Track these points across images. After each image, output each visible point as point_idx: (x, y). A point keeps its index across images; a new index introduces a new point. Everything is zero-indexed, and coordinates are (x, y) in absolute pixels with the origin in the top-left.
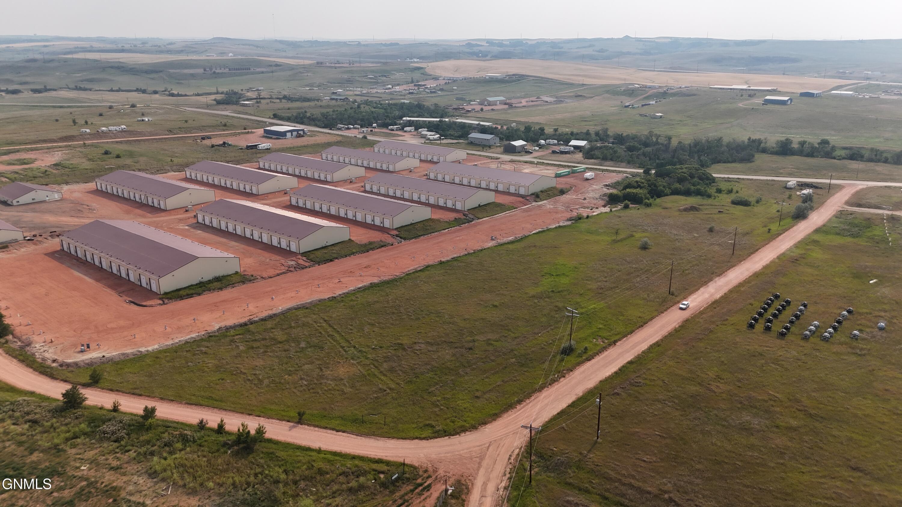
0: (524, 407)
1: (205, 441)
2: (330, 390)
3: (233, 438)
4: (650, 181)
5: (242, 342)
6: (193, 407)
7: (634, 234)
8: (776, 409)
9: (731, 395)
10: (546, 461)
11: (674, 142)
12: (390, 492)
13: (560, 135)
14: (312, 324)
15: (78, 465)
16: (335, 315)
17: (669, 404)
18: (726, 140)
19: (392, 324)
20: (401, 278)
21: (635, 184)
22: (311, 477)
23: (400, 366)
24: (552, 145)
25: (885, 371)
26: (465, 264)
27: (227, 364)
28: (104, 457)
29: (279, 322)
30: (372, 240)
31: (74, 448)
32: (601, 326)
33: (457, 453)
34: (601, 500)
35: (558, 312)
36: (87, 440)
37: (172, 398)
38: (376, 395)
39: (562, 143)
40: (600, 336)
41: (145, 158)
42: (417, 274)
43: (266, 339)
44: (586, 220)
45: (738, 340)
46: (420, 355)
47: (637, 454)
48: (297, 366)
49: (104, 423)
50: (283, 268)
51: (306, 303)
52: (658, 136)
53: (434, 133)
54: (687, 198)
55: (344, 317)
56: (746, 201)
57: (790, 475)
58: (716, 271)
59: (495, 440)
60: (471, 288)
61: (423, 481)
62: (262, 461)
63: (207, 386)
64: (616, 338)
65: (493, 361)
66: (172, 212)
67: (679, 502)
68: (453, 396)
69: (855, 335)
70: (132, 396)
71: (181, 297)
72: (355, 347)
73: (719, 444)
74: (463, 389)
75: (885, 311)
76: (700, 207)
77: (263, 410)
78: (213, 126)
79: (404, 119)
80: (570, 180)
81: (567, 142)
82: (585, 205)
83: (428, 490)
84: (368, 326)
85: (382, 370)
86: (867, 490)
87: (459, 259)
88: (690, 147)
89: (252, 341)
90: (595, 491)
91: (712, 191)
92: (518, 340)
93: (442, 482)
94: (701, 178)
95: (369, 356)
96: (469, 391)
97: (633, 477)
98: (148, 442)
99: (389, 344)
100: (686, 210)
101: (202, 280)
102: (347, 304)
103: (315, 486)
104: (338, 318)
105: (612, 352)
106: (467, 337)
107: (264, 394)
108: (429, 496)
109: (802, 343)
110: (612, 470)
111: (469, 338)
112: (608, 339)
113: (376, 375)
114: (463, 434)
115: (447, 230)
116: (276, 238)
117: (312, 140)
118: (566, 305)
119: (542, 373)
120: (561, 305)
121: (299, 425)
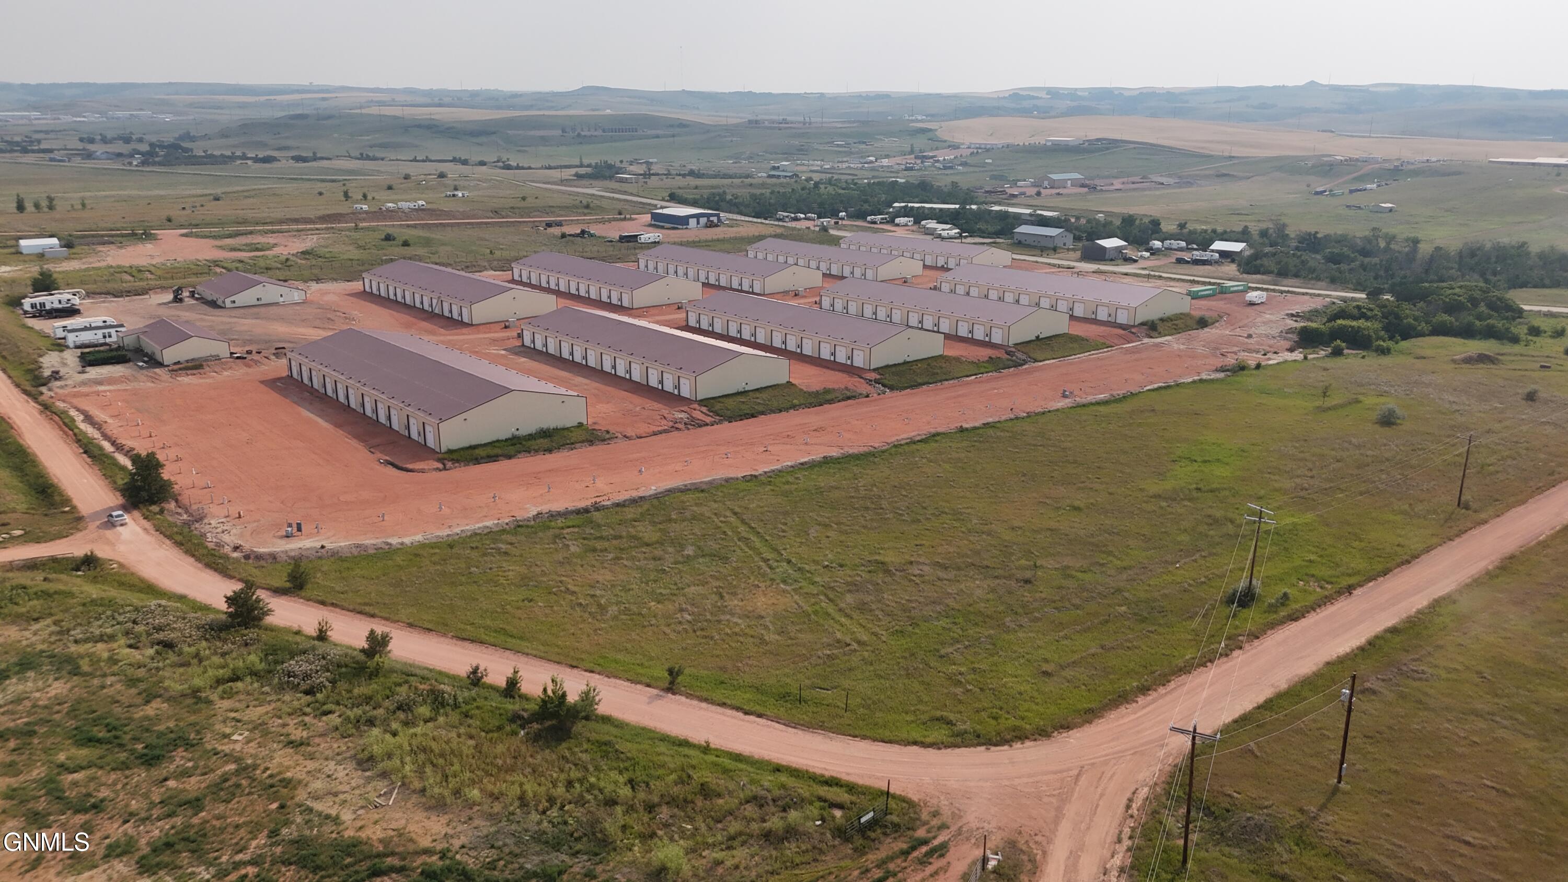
0: (1154, 701)
1: (478, 708)
2: (736, 634)
3: (533, 707)
4: (1385, 306)
5: (576, 540)
6: (467, 644)
7: (1361, 398)
10: (1216, 818)
12: (855, 850)
13: (1191, 232)
14: (710, 518)
15: (228, 731)
16: (754, 505)
17: (1505, 722)
18: (1534, 249)
19: (865, 527)
20: (883, 452)
21: (1356, 312)
22: (685, 800)
23: (879, 601)
24: (1175, 250)
26: (1010, 434)
27: (544, 574)
28: (280, 721)
29: (648, 510)
30: (831, 386)
31: (229, 698)
32: (1313, 557)
33: (1006, 783)
35: (1213, 527)
36: (256, 685)
37: (429, 627)
38: (828, 652)
39: (1195, 246)
40: (1313, 576)
41: (449, 248)
42: (915, 446)
43: (621, 537)
44: (1254, 372)
46: (922, 586)
47: (1444, 825)
48: (675, 587)
49: (292, 658)
50: (664, 422)
51: (701, 483)
52: (1391, 239)
53: (949, 226)
54: (1466, 341)
55: (771, 509)
59: (1093, 764)
60: (1024, 475)
61: (930, 835)
62: (584, 756)
63: (499, 610)
64: (1352, 580)
65: (1077, 607)
66: (481, 327)
68: (994, 668)
70: (358, 616)
71: (476, 459)
72: (789, 562)
74: (1014, 656)
76: (1500, 357)
77: (601, 661)
78: (567, 207)
79: (896, 205)
80: (1218, 304)
81: (1205, 245)
82: (1250, 347)
83: (942, 856)
84: (817, 528)
85: (843, 605)
87: (998, 425)
88: (1460, 256)
89: (595, 539)
91: (1520, 330)
92: (1130, 572)
93: (973, 841)
94: (1492, 306)
95: (818, 579)
96: (1028, 661)
98: (368, 699)
99: (857, 561)
100: (1468, 360)
101: (517, 433)
102: (776, 488)
103: (691, 820)
104: (759, 510)
105: (1344, 607)
106: (1018, 560)
107: (607, 633)
108: (945, 869)
110: (1388, 857)
111: (1023, 562)
112: (1332, 583)
113: (828, 614)
114: (1018, 745)
115: (973, 377)
116: (655, 372)
117: (731, 232)
118: (1230, 515)
119: (1190, 637)
120: (1218, 514)
121: (670, 695)
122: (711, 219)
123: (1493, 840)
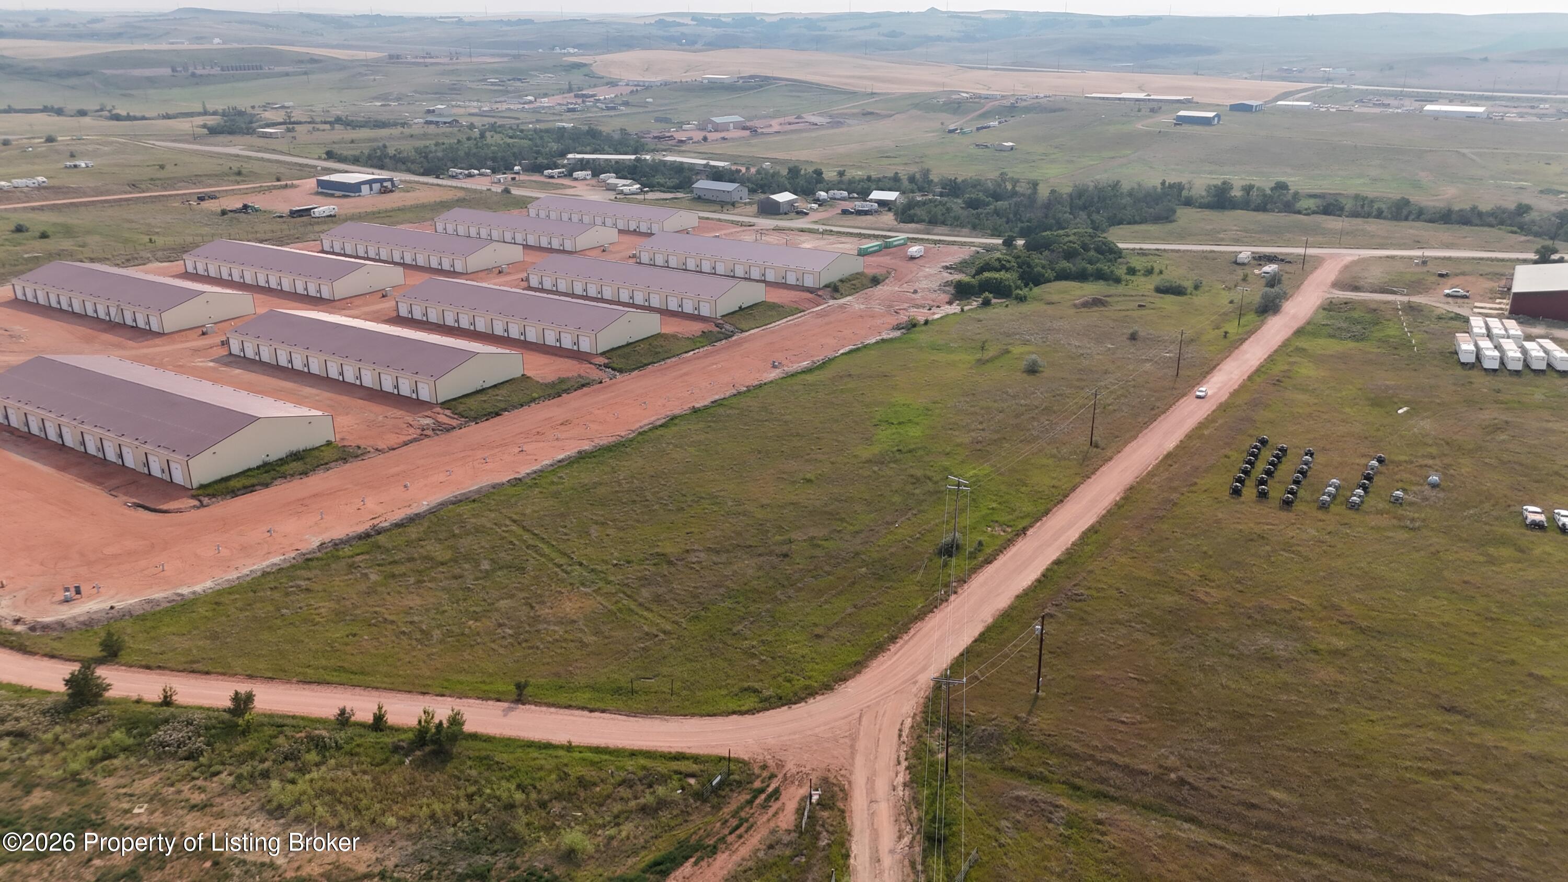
0: (902, 647)
1: (358, 745)
2: (557, 641)
3: (411, 735)
4: (1019, 257)
5: (371, 567)
6: (314, 687)
7: (1010, 348)
8: (1306, 624)
9: (1231, 606)
10: (961, 734)
11: (1044, 192)
12: (713, 807)
13: (851, 182)
14: (492, 529)
15: (126, 806)
16: (529, 510)
17: (1138, 626)
18: (1126, 186)
19: (638, 521)
20: (631, 440)
21: (997, 264)
22: (569, 793)
23: (670, 591)
24: (839, 199)
25: (1456, 552)
26: (737, 412)
27: (355, 606)
28: (172, 789)
29: (429, 527)
30: (564, 375)
31: (110, 776)
32: (994, 505)
33: (810, 733)
34: (1070, 792)
35: (917, 485)
36: (132, 759)
37: (270, 675)
38: (642, 645)
39: (856, 195)
40: (997, 522)
41: (97, 238)
42: (658, 432)
43: (413, 559)
44: (924, 328)
45: (1220, 515)
46: (702, 572)
47: (1107, 712)
48: (485, 604)
49: (156, 727)
50: (411, 430)
51: (470, 492)
52: (1015, 182)
53: (629, 182)
54: (1082, 285)
55: (546, 513)
56: (1179, 286)
57: (1354, 726)
58: (1158, 404)
59: (868, 707)
60: (760, 452)
61: (764, 785)
62: (474, 773)
63: (329, 649)
64: (1025, 523)
65: (828, 573)
66: (176, 336)
67: (1196, 784)
68: (777, 638)
69: (1397, 498)
70: (191, 675)
71: (233, 491)
72: (581, 564)
73: (1234, 686)
74: (790, 624)
75: (1433, 458)
76: (1108, 299)
77: (446, 684)
78: (216, 175)
79: (570, 156)
80: (885, 260)
81: (864, 195)
82: (918, 302)
83: (777, 799)
84: (595, 526)
85: (641, 600)
86: (1476, 740)
87: (725, 403)
88: (1072, 199)
89: (391, 563)
90: (1056, 777)
91: (1121, 271)
92: (862, 536)
93: (797, 783)
94: (1099, 250)
95: (612, 578)
96: (802, 627)
97: (1113, 750)
98: (252, 755)
99: (641, 556)
100: (1085, 305)
101: (267, 459)
102: (545, 491)
103: (580, 809)
104: (536, 515)
105: (1022, 547)
106: (773, 536)
107: (440, 656)
108: (782, 809)
109: (1320, 515)
110: (1075, 741)
111: (778, 538)
112: (1011, 526)
113: (632, 611)
114: (811, 701)
115: (692, 353)
116: (389, 378)
117: (410, 199)
118: (929, 473)
119: (917, 588)
120: (919, 473)
121: (520, 706)
122: (385, 184)
123: (1138, 717)
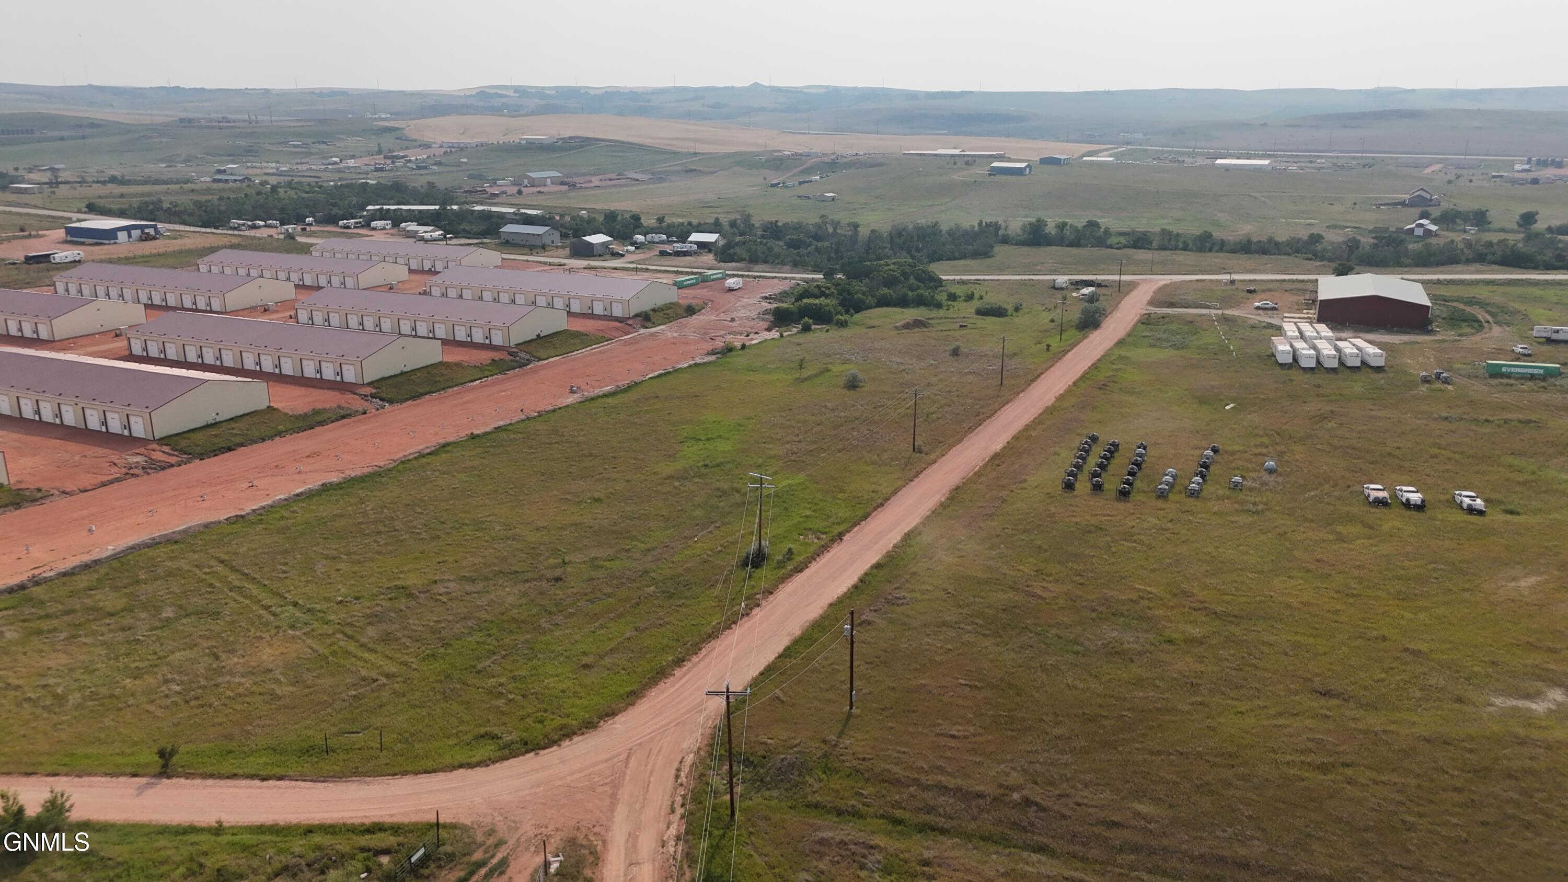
0: (689, 670)
2: (240, 695)
4: (839, 284)
5: (12, 624)
7: (830, 367)
8: (1157, 613)
9: (1072, 600)
10: (755, 766)
11: (864, 232)
13: (670, 226)
14: (189, 571)
16: (245, 549)
17: (969, 628)
18: (944, 227)
19: (379, 553)
20: (390, 470)
21: (816, 291)
23: (405, 628)
24: (657, 243)
25: (1304, 532)
26: (524, 435)
29: (107, 574)
30: (319, 406)
32: (808, 513)
33: (559, 783)
34: (889, 827)
35: (723, 499)
38: (354, 693)
39: (675, 239)
40: (810, 529)
42: (424, 460)
43: (73, 611)
44: (741, 352)
45: (1053, 510)
46: (450, 604)
47: (934, 726)
48: (155, 657)
50: (114, 469)
51: (174, 533)
52: (836, 224)
53: (431, 228)
54: (903, 310)
55: (267, 550)
56: (1000, 308)
57: (1222, 720)
58: (981, 411)
59: (640, 744)
60: (543, 474)
61: (487, 855)
64: (841, 528)
65: (609, 596)
67: (1044, 804)
68: (534, 672)
69: (1236, 484)
72: (295, 604)
73: (1081, 686)
74: (553, 655)
75: (1267, 447)
76: (929, 321)
79: (370, 207)
80: (702, 292)
81: (683, 238)
82: (734, 329)
83: (503, 873)
84: (324, 562)
85: (363, 640)
86: (1360, 726)
87: (510, 428)
88: (891, 237)
89: (39, 618)
90: (871, 810)
91: (942, 297)
92: (655, 553)
93: (532, 849)
94: (918, 278)
95: (332, 617)
96: (567, 657)
97: (941, 770)
99: (375, 590)
100: (907, 326)
102: (269, 526)
104: (252, 553)
105: (837, 552)
106: (546, 559)
107: (70, 726)
109: (1160, 504)
110: (896, 764)
111: (552, 561)
112: (826, 533)
113: (350, 653)
114: (567, 743)
115: (478, 382)
116: (95, 413)
117: (176, 245)
118: (735, 485)
119: (714, 604)
120: (725, 486)
121: (165, 781)
122: (147, 231)
123: (972, 729)
